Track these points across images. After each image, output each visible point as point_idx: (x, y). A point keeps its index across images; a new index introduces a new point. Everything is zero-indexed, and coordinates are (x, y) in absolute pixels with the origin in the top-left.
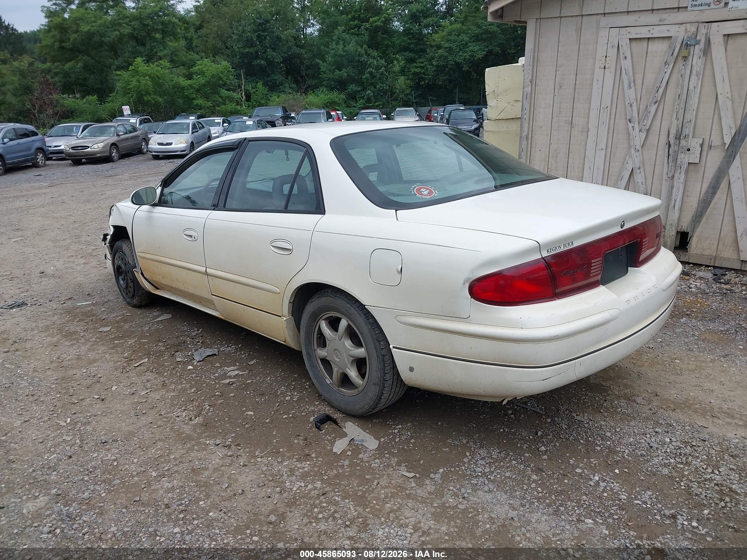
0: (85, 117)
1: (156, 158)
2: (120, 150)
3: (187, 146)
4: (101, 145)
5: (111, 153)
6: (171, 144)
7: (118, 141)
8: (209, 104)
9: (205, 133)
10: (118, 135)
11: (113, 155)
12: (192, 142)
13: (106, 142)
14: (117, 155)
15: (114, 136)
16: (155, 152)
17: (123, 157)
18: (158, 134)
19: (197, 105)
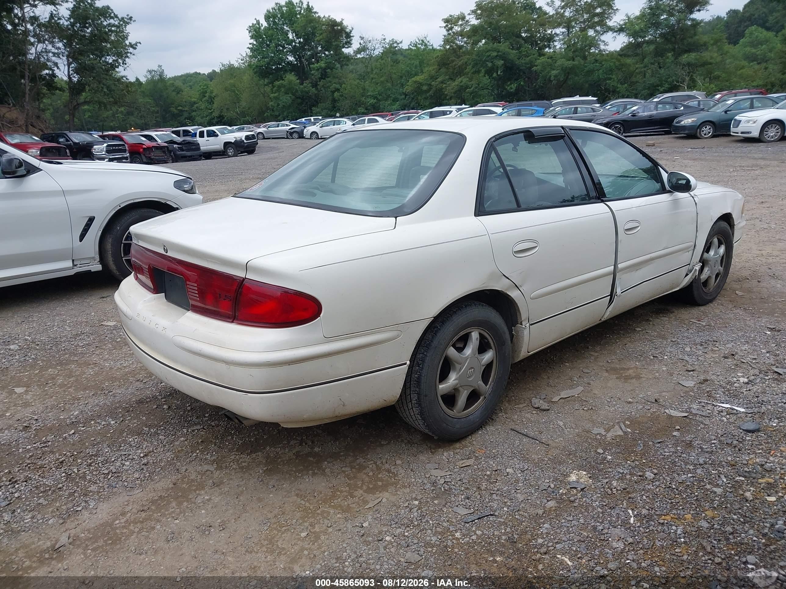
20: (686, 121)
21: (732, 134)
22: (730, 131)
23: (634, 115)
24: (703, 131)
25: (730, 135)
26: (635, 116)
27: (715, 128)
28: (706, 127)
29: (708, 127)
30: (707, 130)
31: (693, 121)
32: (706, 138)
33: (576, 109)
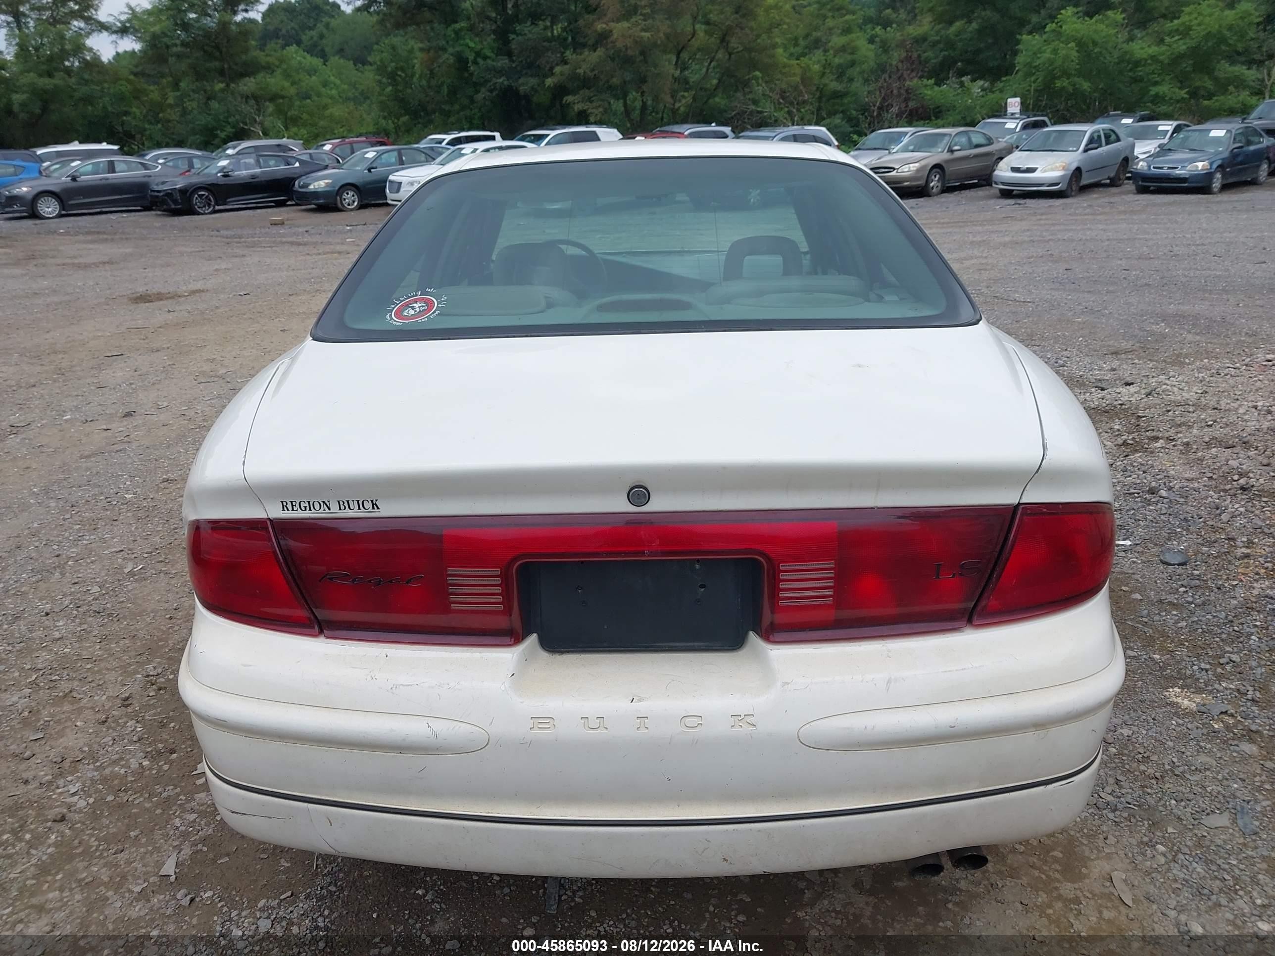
0: (951, 119)
1: (1006, 194)
2: (947, 177)
3: (1063, 176)
4: (914, 167)
5: (928, 181)
6: (1032, 170)
7: (948, 161)
8: (1183, 94)
9: (1118, 152)
10: (951, 151)
11: (932, 185)
12: (1078, 170)
13: (923, 163)
14: (939, 185)
15: (943, 152)
16: (1003, 184)
17: (947, 190)
18: (1020, 150)
19: (1157, 96)
20: (316, 184)
21: (390, 202)
22: (386, 198)
23: (226, 176)
24: (345, 199)
25: (387, 205)
26: (228, 176)
27: (360, 193)
28: (348, 194)
29: (351, 193)
30: (350, 198)
31: (327, 185)
32: (352, 210)
33: (111, 163)
